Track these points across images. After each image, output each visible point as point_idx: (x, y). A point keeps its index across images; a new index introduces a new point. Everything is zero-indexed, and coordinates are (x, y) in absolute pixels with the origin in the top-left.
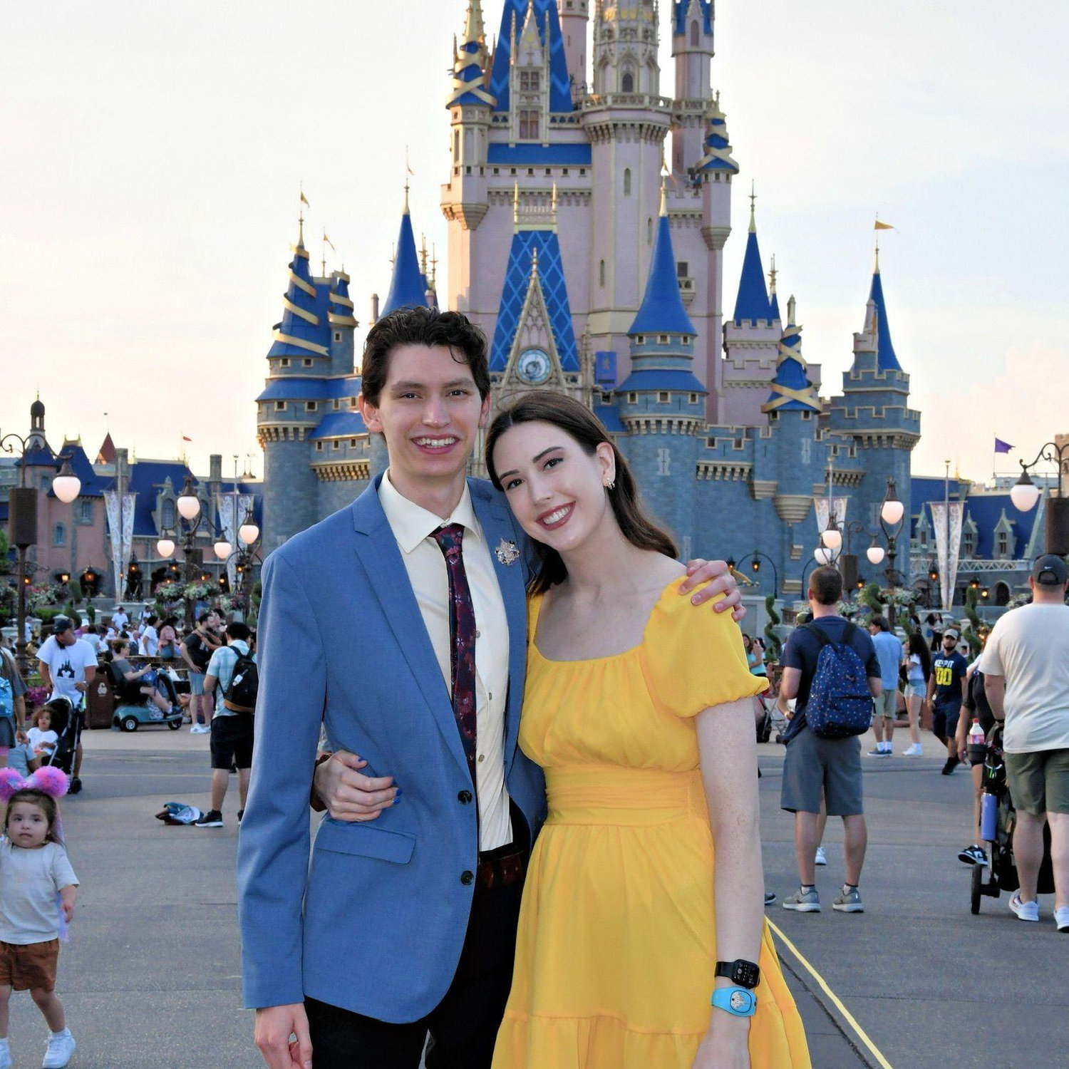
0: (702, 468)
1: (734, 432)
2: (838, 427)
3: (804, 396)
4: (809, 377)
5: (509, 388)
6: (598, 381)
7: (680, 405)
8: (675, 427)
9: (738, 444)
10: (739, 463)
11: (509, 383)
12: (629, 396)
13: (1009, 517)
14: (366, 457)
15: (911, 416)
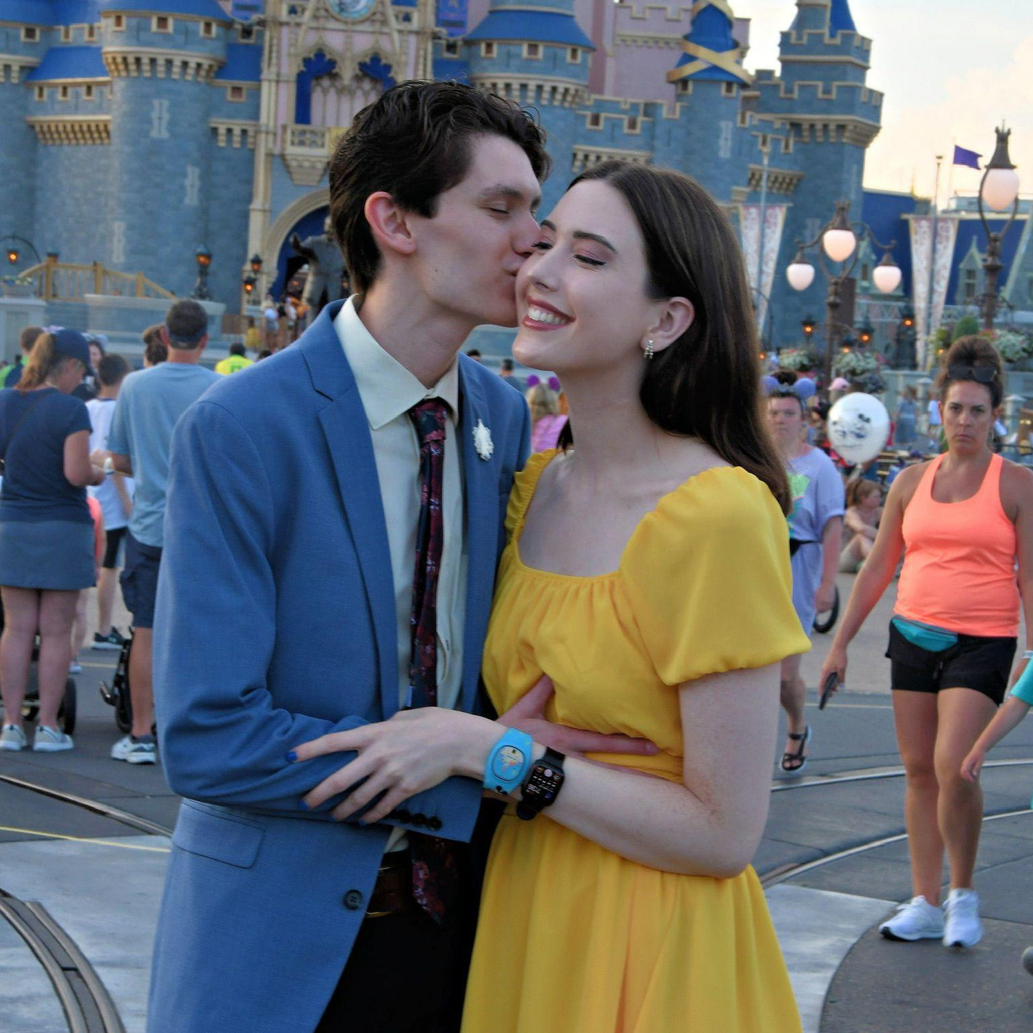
0: (580, 156)
1: (627, 107)
2: (771, 111)
3: (726, 60)
4: (735, 34)
5: (314, 24)
6: (440, 22)
7: (554, 63)
8: (546, 95)
9: (633, 125)
10: (632, 152)
11: (315, 17)
12: (483, 47)
13: (981, 250)
14: (107, 113)
15: (870, 98)
